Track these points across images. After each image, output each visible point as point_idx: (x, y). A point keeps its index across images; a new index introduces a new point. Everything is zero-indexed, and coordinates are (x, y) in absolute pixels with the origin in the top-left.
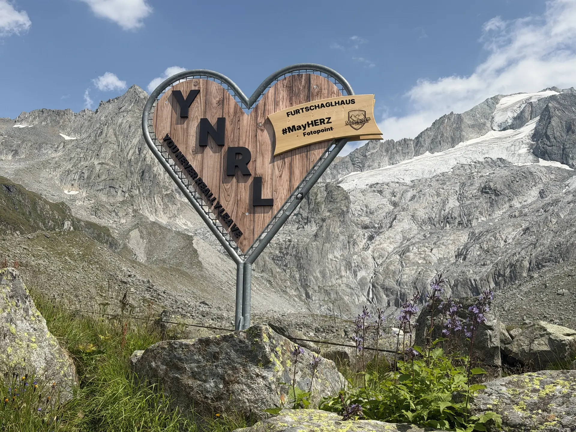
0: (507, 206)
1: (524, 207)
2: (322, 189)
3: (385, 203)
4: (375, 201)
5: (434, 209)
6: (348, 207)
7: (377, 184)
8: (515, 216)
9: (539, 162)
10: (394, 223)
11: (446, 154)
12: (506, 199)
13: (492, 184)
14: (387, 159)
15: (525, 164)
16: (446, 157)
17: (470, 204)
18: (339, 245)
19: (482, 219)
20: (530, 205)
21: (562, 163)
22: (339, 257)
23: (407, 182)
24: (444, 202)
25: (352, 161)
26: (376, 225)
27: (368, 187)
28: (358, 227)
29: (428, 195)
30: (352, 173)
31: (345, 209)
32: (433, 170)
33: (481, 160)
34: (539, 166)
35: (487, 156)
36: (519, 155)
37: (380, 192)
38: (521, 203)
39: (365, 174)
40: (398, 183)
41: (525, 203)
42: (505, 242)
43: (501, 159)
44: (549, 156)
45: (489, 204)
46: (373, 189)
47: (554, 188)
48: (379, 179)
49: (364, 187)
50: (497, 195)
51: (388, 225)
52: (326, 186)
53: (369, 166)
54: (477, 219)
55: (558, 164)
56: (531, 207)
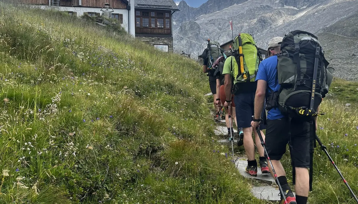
0: (269, 27)
1: (276, 28)
2: (188, 24)
3: (216, 29)
4: (212, 28)
5: (237, 31)
6: (199, 32)
7: (213, 20)
8: (272, 32)
9: (284, 6)
10: (220, 38)
11: (243, 4)
12: (269, 24)
13: (262, 18)
14: (217, 8)
15: (278, 8)
16: (244, 6)
17: (253, 27)
18: (196, 48)
19: (258, 34)
20: (280, 26)
21: (294, 7)
22: (196, 54)
23: (226, 18)
24: (242, 27)
25: (201, 9)
26: (212, 39)
27: (208, 22)
28: (204, 40)
29: (235, 24)
30: (202, 15)
31: (198, 33)
32: (237, 12)
33: (259, 6)
34: (284, 8)
35: (261, 4)
36: (276, 4)
37: (214, 24)
38: (275, 26)
39: (207, 15)
40: (222, 19)
41: (277, 26)
42: (267, 44)
43: (267, 6)
44: (288, 4)
45: (261, 27)
46: (211, 22)
47: (290, 18)
48: (214, 17)
49: (206, 22)
50: (265, 23)
51: (217, 39)
52: (190, 22)
53: (209, 12)
54: (256, 34)
55: (292, 7)
56: (279, 27)
